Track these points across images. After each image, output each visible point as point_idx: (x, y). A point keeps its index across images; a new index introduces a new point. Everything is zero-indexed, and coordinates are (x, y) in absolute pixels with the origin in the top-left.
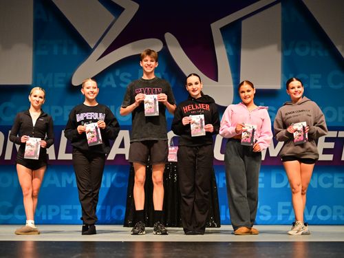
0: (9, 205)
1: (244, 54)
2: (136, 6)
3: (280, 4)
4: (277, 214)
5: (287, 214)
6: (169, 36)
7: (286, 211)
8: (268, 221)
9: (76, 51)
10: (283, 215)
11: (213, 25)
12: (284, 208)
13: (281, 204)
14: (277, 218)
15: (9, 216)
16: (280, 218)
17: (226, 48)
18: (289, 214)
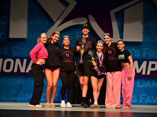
0: (16, 93)
1: (125, 25)
2: (75, 3)
3: (142, 2)
4: (140, 100)
5: (144, 100)
6: (90, 17)
7: (144, 98)
8: (135, 103)
9: (47, 23)
10: (142, 100)
11: (111, 12)
12: (143, 97)
13: (141, 95)
14: (139, 101)
15: (16, 98)
16: (141, 101)
17: (117, 22)
18: (145, 100)
